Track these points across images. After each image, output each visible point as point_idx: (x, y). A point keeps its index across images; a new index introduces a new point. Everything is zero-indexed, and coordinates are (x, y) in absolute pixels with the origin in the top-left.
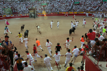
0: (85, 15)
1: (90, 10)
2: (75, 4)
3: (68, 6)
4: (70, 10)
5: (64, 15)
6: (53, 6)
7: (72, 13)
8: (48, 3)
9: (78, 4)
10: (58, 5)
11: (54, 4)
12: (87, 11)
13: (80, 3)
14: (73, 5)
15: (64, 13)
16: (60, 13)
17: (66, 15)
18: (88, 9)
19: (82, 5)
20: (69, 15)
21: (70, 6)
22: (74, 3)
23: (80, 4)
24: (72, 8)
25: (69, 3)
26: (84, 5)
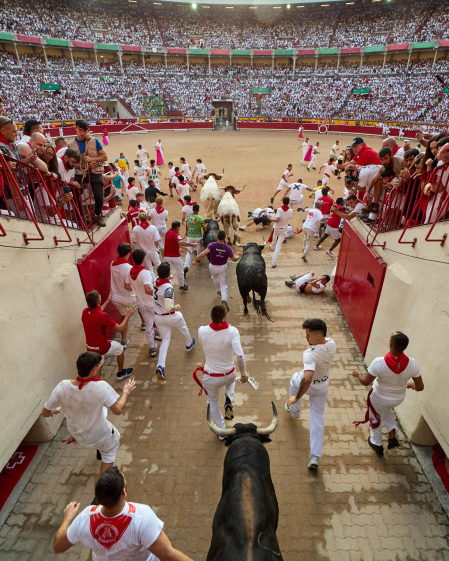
0: (379, 131)
1: (399, 116)
2: (355, 95)
3: (331, 100)
4: (336, 114)
5: (315, 127)
6: (288, 97)
7: (341, 123)
8: (273, 88)
9: (366, 97)
10: (302, 96)
11: (290, 91)
12: (388, 121)
13: (371, 91)
14: (349, 96)
15: (318, 122)
16: (304, 120)
17: (323, 129)
18: (393, 114)
19: (377, 98)
20: (332, 128)
21: (338, 99)
22: (352, 91)
23: (371, 96)
24: (343, 107)
25: (337, 90)
26: (383, 100)
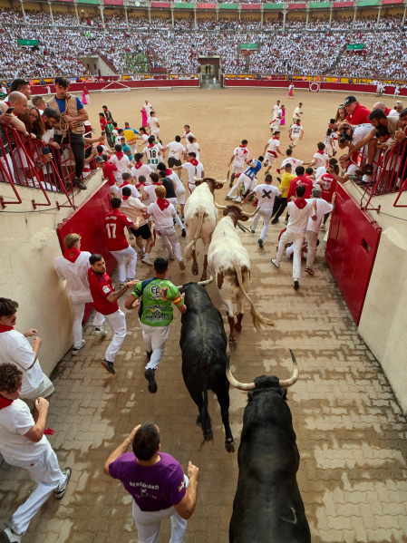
0: (373, 89)
1: (394, 73)
2: (348, 52)
3: (323, 56)
4: (328, 71)
5: (306, 85)
6: (277, 54)
7: (334, 80)
8: (262, 44)
9: (359, 53)
10: (293, 52)
11: (280, 47)
12: (383, 78)
13: (365, 47)
14: (341, 53)
15: (309, 80)
16: (294, 77)
17: (314, 87)
18: (388, 71)
19: (371, 54)
20: (324, 86)
21: (330, 55)
22: (345, 47)
23: (365, 52)
24: (335, 64)
25: (329, 46)
26: (377, 57)
